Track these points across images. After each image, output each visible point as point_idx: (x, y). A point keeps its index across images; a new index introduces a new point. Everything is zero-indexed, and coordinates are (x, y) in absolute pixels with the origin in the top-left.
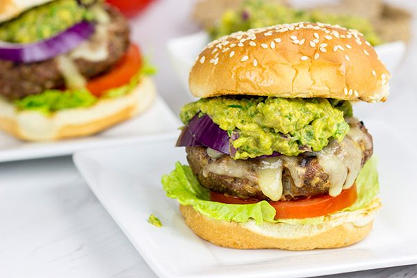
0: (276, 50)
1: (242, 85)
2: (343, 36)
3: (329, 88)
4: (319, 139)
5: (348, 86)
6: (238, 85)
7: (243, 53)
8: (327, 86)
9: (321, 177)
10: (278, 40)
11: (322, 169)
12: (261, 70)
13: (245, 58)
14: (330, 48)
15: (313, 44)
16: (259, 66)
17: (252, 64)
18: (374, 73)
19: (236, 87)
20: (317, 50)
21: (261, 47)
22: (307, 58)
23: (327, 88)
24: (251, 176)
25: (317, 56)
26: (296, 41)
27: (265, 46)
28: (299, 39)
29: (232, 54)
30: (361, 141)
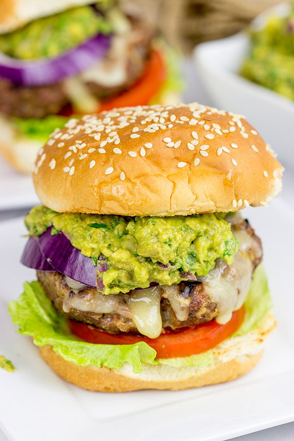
0: (147, 157)
1: (108, 203)
2: (226, 131)
3: (216, 203)
4: (204, 261)
5: (236, 196)
6: (101, 203)
7: (106, 162)
8: (212, 200)
9: (208, 307)
10: (149, 145)
11: (209, 298)
12: (129, 184)
13: (110, 170)
14: (212, 151)
15: (191, 147)
16: (128, 179)
17: (119, 177)
18: (266, 174)
19: (100, 206)
20: (196, 154)
21: (129, 155)
22: (185, 164)
23: (212, 203)
24: (123, 311)
25: (197, 161)
26: (171, 144)
27: (133, 154)
28: (174, 141)
29: (93, 164)
30: (250, 249)
